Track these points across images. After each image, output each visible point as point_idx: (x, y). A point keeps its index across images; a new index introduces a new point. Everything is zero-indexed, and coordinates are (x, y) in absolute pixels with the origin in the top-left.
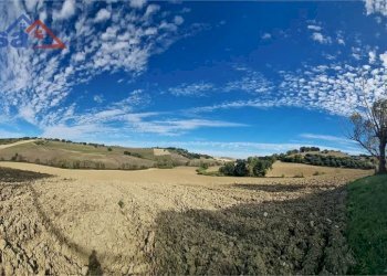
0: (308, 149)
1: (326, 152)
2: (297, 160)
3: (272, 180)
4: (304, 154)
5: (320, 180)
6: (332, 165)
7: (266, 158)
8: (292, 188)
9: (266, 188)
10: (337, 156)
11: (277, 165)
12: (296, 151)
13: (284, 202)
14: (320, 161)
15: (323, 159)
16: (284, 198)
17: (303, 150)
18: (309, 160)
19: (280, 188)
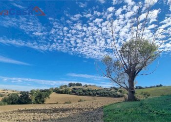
0: (74, 85)
1: (86, 86)
2: (66, 92)
3: (50, 106)
4: (71, 88)
5: (83, 105)
6: (90, 95)
7: (45, 91)
8: (63, 110)
9: (45, 111)
10: (93, 89)
11: (53, 95)
12: (66, 86)
13: (59, 119)
14: (82, 92)
15: (84, 91)
16: (58, 117)
17: (70, 85)
18: (75, 92)
19: (56, 111)
